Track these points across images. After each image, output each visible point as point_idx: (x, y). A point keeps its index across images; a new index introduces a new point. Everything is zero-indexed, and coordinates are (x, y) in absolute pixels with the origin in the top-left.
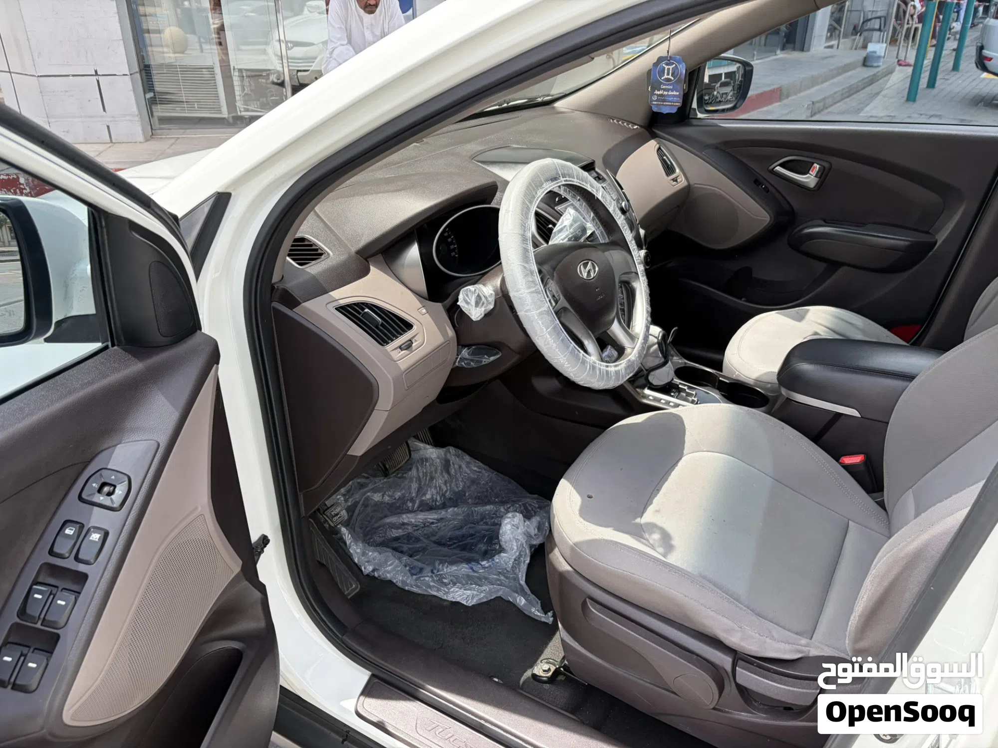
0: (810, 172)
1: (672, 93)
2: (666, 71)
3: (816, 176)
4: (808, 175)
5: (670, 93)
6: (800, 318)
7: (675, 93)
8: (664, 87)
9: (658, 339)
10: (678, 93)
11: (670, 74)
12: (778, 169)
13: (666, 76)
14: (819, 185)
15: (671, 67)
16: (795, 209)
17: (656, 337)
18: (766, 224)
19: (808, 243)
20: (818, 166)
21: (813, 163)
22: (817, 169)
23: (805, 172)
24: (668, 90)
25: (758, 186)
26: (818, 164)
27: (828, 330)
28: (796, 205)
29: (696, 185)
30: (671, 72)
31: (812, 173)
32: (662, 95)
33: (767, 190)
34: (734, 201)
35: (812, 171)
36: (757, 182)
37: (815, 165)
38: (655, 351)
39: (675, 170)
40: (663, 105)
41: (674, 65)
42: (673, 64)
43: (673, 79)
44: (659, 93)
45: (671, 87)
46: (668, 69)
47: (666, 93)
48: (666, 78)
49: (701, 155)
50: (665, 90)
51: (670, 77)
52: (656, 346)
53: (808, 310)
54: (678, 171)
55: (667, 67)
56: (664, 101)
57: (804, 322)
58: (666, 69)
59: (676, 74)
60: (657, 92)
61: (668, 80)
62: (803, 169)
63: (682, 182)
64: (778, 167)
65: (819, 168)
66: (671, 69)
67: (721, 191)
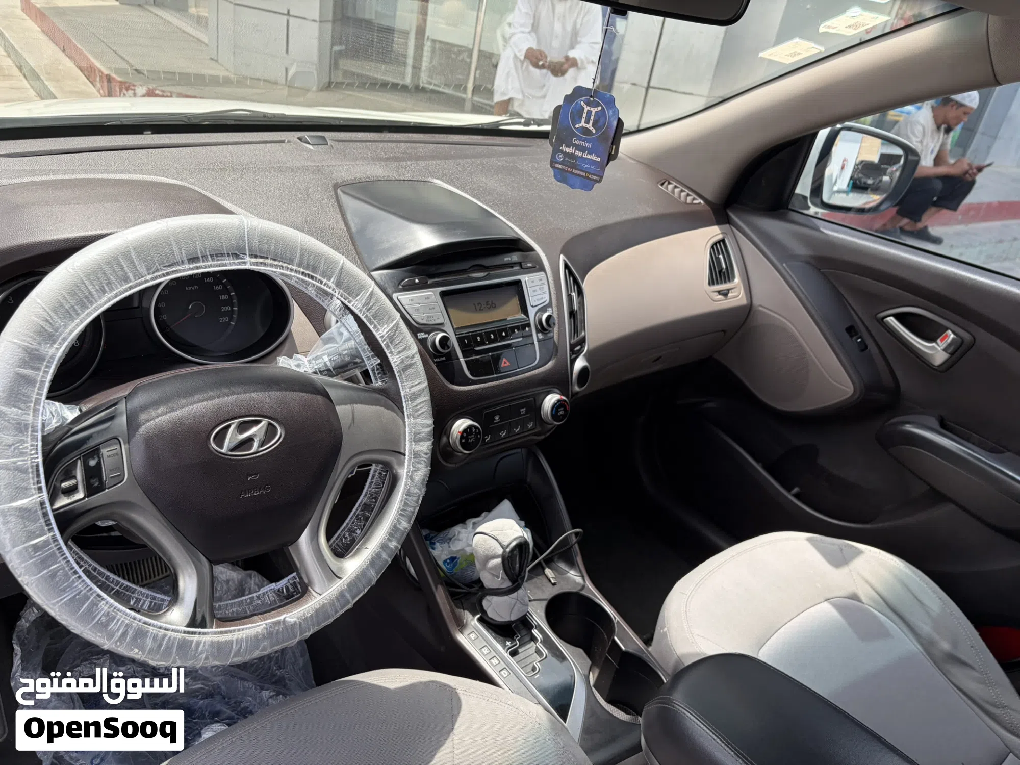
0: (939, 341)
1: (589, 157)
2: (584, 115)
3: (945, 350)
4: (934, 344)
5: (586, 156)
6: (839, 561)
7: (593, 157)
8: (577, 142)
9: (504, 551)
10: (598, 159)
11: (591, 122)
12: (892, 321)
13: (583, 124)
14: (948, 366)
15: (594, 110)
16: (902, 389)
17: (502, 547)
18: (844, 398)
19: (903, 447)
20: (952, 336)
21: (947, 329)
22: (949, 340)
23: (931, 338)
24: (583, 149)
25: (851, 336)
26: (954, 332)
27: (877, 596)
28: (904, 384)
29: (761, 308)
30: (592, 118)
31: (941, 344)
32: (571, 156)
33: (864, 347)
34: (808, 349)
35: (942, 341)
36: (851, 331)
37: (949, 332)
38: (495, 567)
39: (734, 277)
40: (571, 173)
41: (600, 108)
42: (598, 105)
43: (594, 131)
44: (567, 150)
45: (589, 145)
46: (589, 112)
47: (578, 153)
48: (583, 128)
49: (780, 267)
50: (578, 148)
51: (590, 126)
52: (499, 560)
53: (860, 552)
54: (737, 280)
55: (586, 108)
56: (574, 166)
57: (845, 570)
58: (585, 111)
59: (600, 123)
60: (564, 148)
61: (586, 131)
62: (929, 332)
63: (737, 297)
64: (892, 318)
65: (953, 339)
66: (593, 113)
67: (793, 328)
